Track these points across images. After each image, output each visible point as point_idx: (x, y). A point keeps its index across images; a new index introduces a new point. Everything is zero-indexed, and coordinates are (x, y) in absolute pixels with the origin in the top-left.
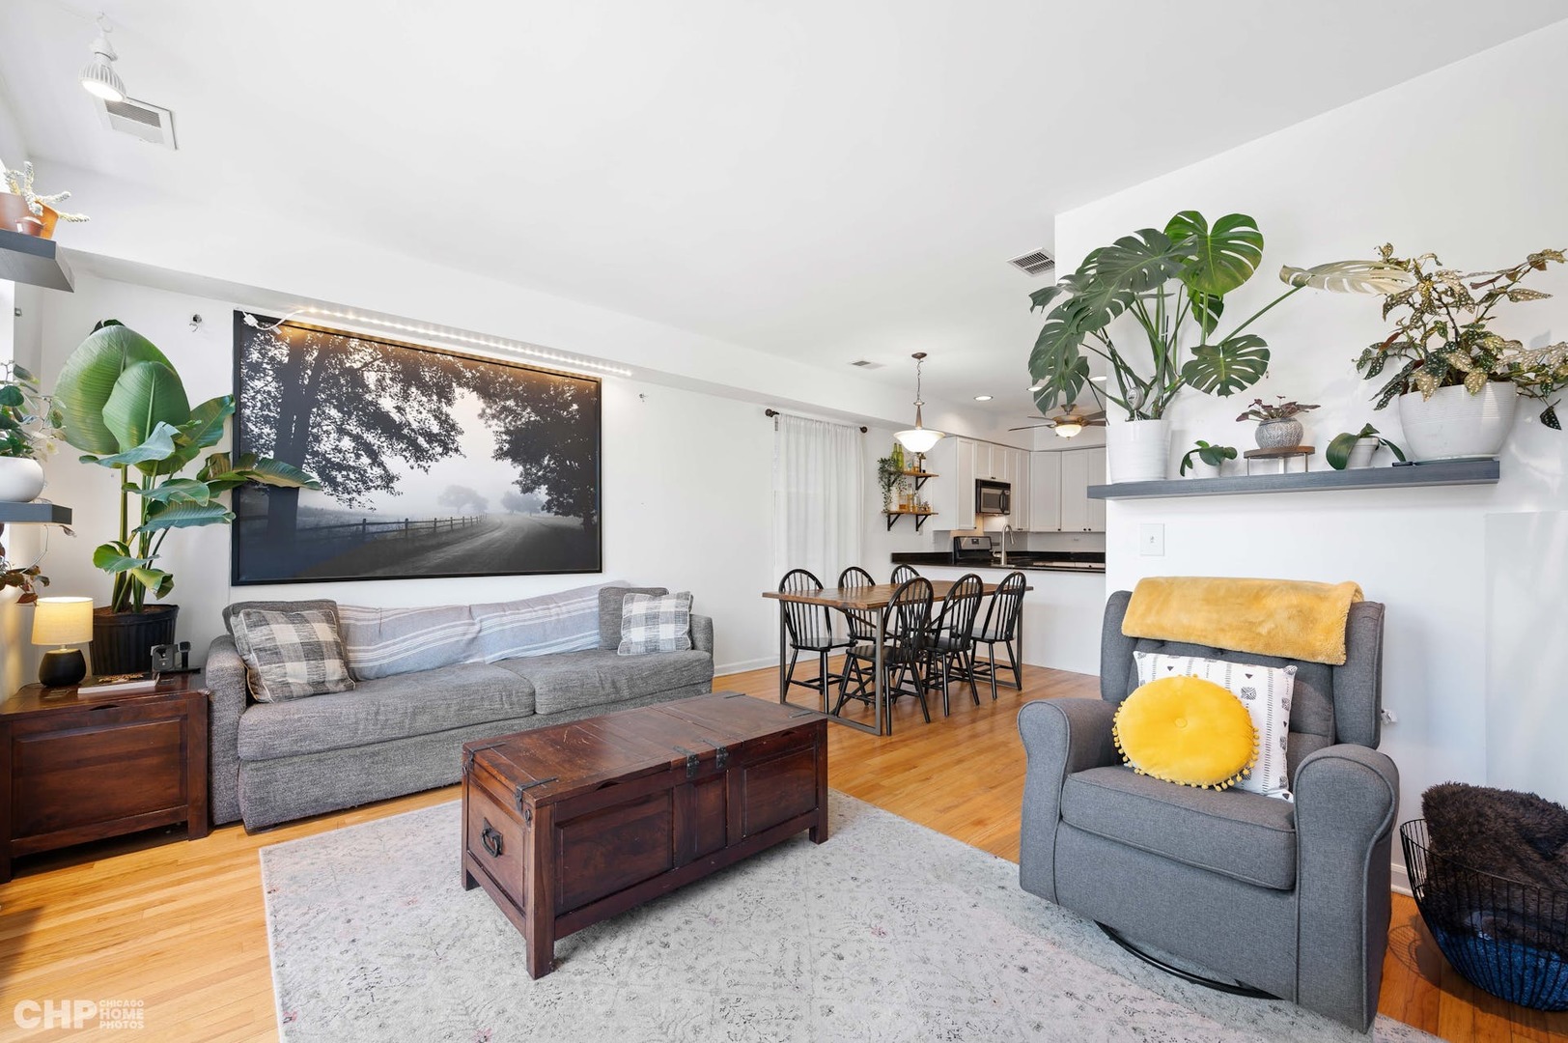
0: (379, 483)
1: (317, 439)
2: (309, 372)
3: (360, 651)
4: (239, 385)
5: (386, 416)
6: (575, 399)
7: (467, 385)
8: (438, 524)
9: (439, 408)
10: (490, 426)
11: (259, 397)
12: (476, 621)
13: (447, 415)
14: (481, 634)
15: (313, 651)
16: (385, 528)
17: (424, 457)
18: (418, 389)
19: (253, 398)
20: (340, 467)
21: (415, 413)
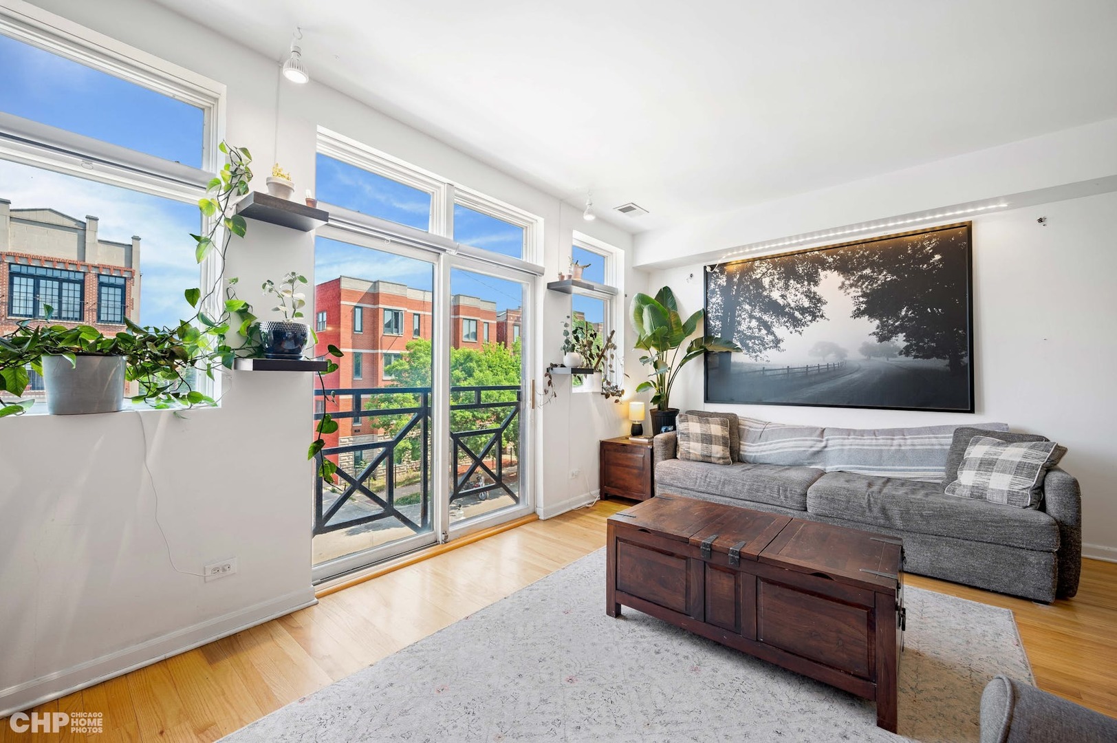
0: (771, 345)
1: (739, 324)
2: (735, 287)
3: (746, 445)
4: (707, 302)
5: (776, 302)
6: (936, 250)
7: (830, 268)
8: (809, 369)
9: (808, 289)
10: (848, 294)
11: (714, 306)
12: (824, 439)
13: (815, 293)
14: (826, 449)
15: (707, 439)
16: (775, 372)
17: (799, 325)
18: (794, 280)
19: (712, 308)
20: (751, 338)
21: (793, 297)
